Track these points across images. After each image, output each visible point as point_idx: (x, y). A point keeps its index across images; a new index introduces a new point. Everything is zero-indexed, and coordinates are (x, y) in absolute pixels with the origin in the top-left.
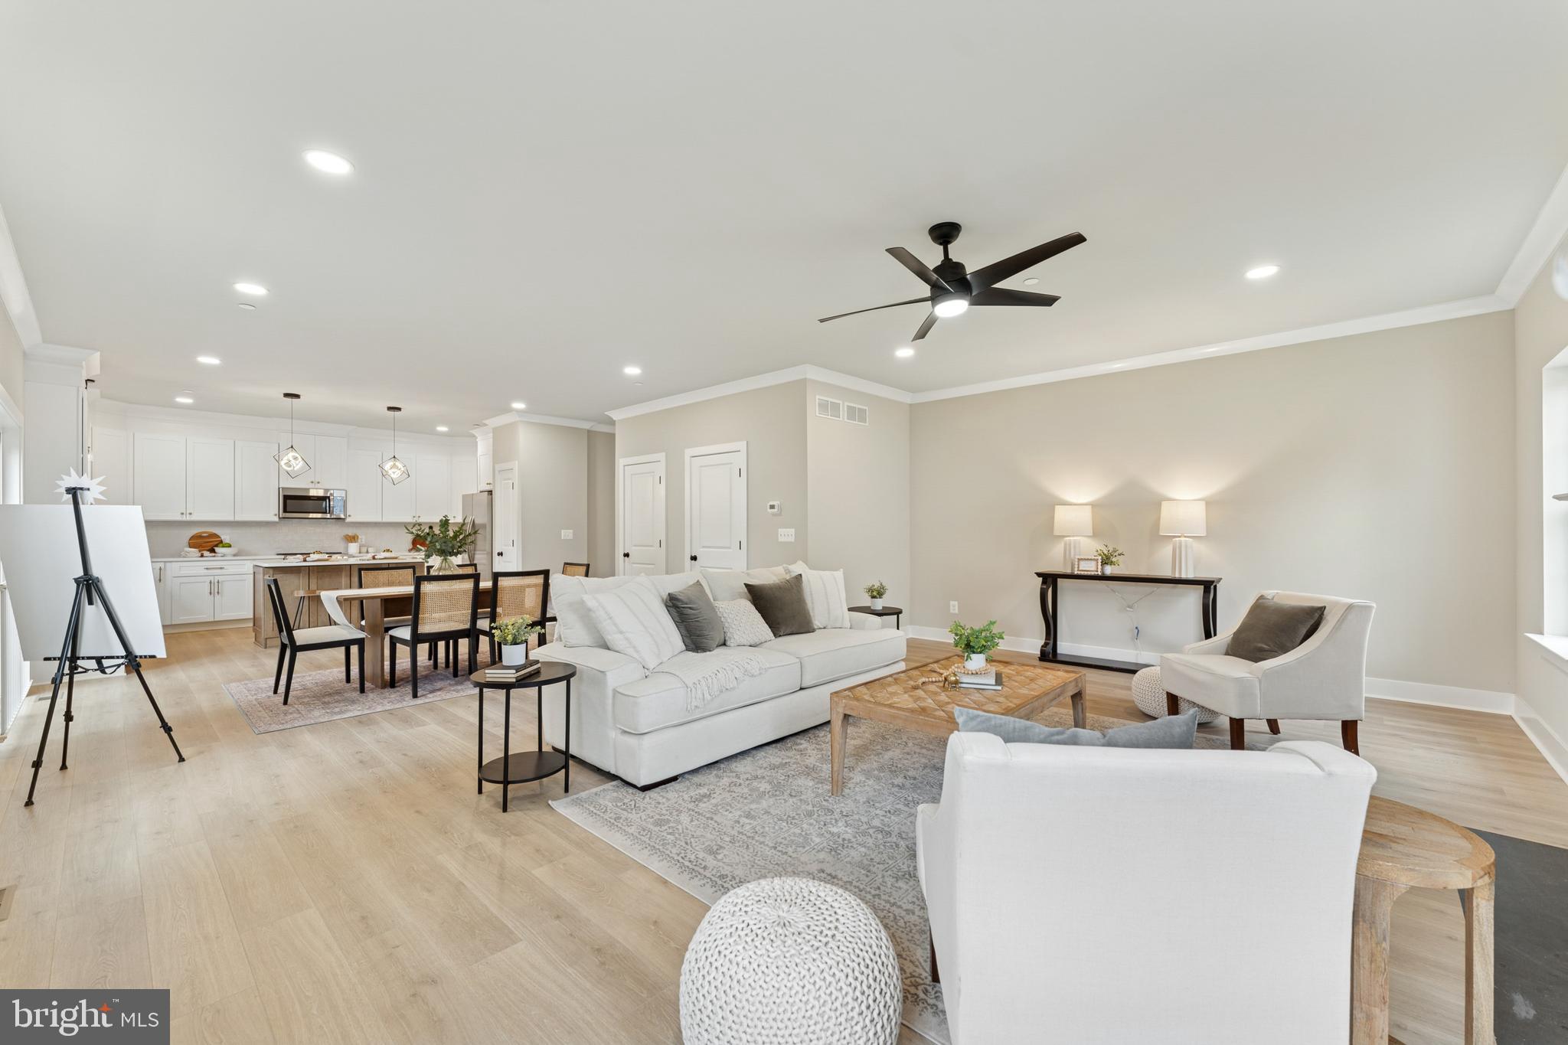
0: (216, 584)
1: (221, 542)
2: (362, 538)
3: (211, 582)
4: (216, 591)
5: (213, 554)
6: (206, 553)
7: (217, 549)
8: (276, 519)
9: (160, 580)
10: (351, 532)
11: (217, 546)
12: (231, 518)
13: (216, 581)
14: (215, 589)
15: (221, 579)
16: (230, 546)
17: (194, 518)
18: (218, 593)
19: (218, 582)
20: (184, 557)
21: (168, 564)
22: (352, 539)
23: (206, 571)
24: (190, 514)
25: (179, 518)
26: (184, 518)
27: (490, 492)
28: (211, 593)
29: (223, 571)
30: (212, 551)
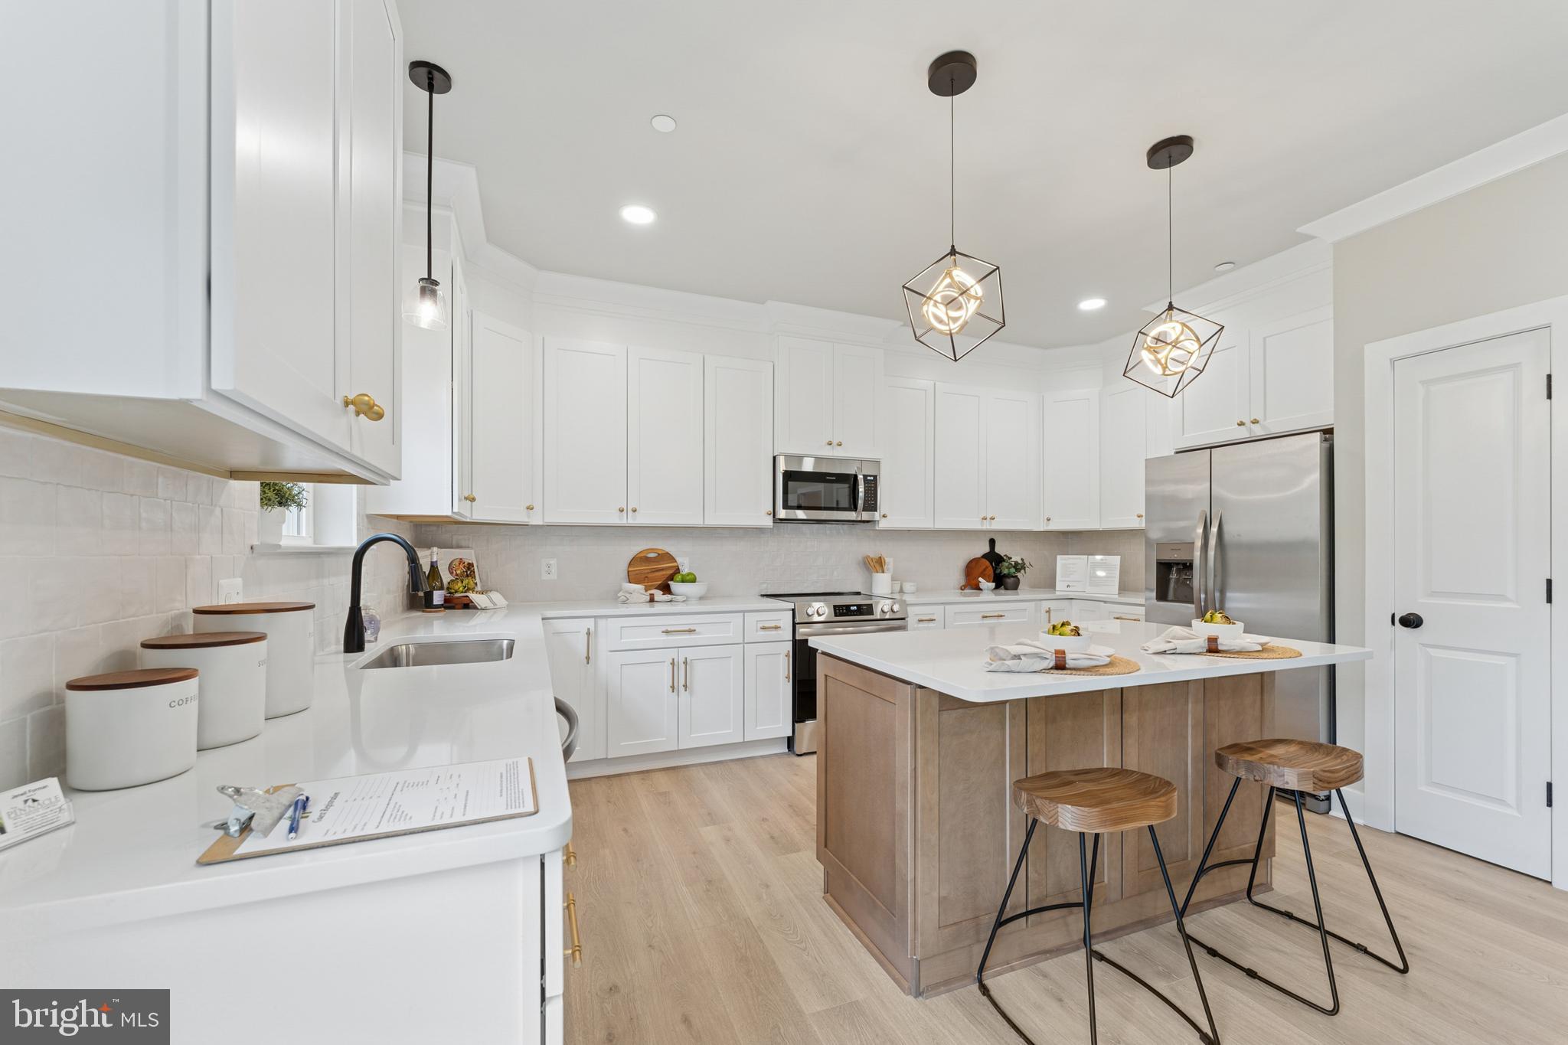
0: (682, 666)
1: (677, 571)
2: (889, 561)
3: (673, 664)
4: (682, 682)
5: (669, 597)
6: (658, 595)
7: (674, 586)
8: (768, 522)
9: (588, 658)
10: (871, 548)
11: (671, 578)
12: (697, 521)
13: (682, 660)
14: (681, 679)
15: (689, 653)
16: (694, 581)
17: (640, 519)
18: (685, 686)
19: (685, 663)
20: (624, 602)
21: (602, 622)
22: (879, 564)
23: (664, 637)
24: (634, 511)
25: (615, 519)
26: (623, 521)
27: (1328, 432)
28: (673, 687)
29: (693, 636)
30: (666, 589)
